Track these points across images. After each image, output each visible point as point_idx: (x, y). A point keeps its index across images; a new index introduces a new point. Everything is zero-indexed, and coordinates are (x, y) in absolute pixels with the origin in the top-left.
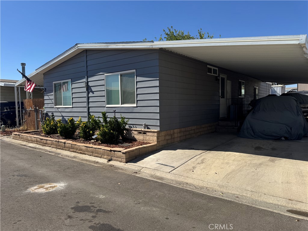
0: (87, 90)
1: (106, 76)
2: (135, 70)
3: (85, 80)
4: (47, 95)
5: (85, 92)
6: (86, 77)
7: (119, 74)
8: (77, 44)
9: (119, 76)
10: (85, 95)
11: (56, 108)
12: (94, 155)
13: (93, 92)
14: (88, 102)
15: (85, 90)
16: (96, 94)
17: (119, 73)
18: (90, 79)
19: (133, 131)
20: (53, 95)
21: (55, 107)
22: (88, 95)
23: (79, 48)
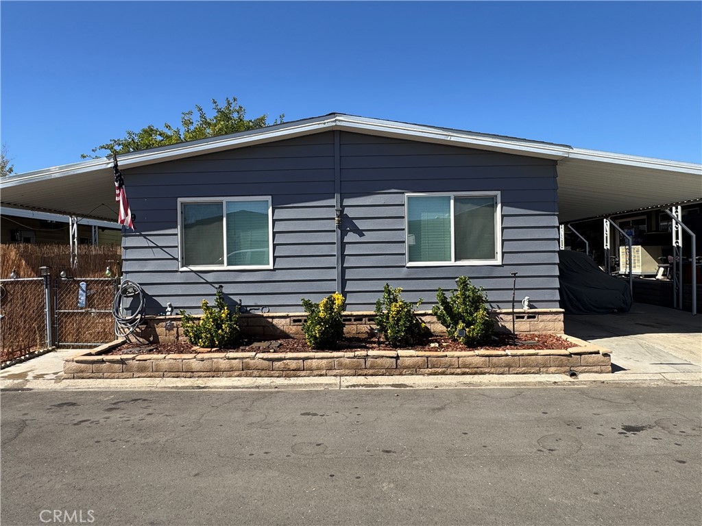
0: (339, 227)
1: (409, 198)
2: (498, 193)
3: (333, 202)
4: (141, 235)
5: (334, 231)
6: (337, 196)
7: (452, 197)
8: (334, 114)
9: (452, 202)
10: (334, 237)
11: (192, 271)
12: (516, 372)
13: (360, 233)
14: (343, 256)
15: (333, 225)
16: (368, 237)
17: (452, 194)
18: (347, 202)
19: (501, 316)
20: (176, 235)
21: (185, 269)
22: (342, 238)
23: (338, 123)
